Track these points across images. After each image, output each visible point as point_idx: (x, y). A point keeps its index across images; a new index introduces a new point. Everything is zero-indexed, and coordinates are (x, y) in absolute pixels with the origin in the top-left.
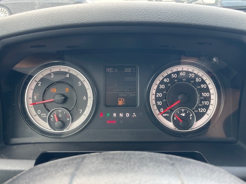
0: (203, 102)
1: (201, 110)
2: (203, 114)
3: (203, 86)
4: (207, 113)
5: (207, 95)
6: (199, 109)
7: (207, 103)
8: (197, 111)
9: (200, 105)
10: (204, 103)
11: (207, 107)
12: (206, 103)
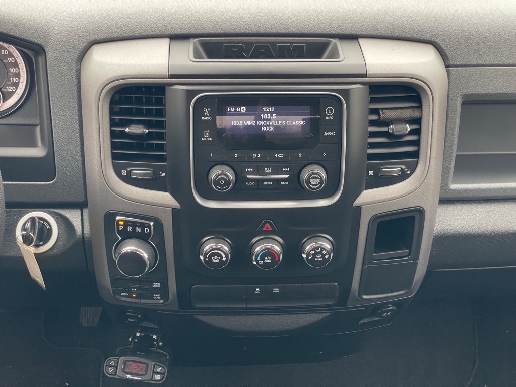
0: (11, 79)
1: (9, 89)
2: (12, 93)
3: (10, 60)
4: (17, 92)
5: (15, 70)
6: (7, 87)
7: (17, 80)
8: (5, 90)
9: (9, 83)
10: (13, 80)
11: (16, 85)
12: (15, 80)
